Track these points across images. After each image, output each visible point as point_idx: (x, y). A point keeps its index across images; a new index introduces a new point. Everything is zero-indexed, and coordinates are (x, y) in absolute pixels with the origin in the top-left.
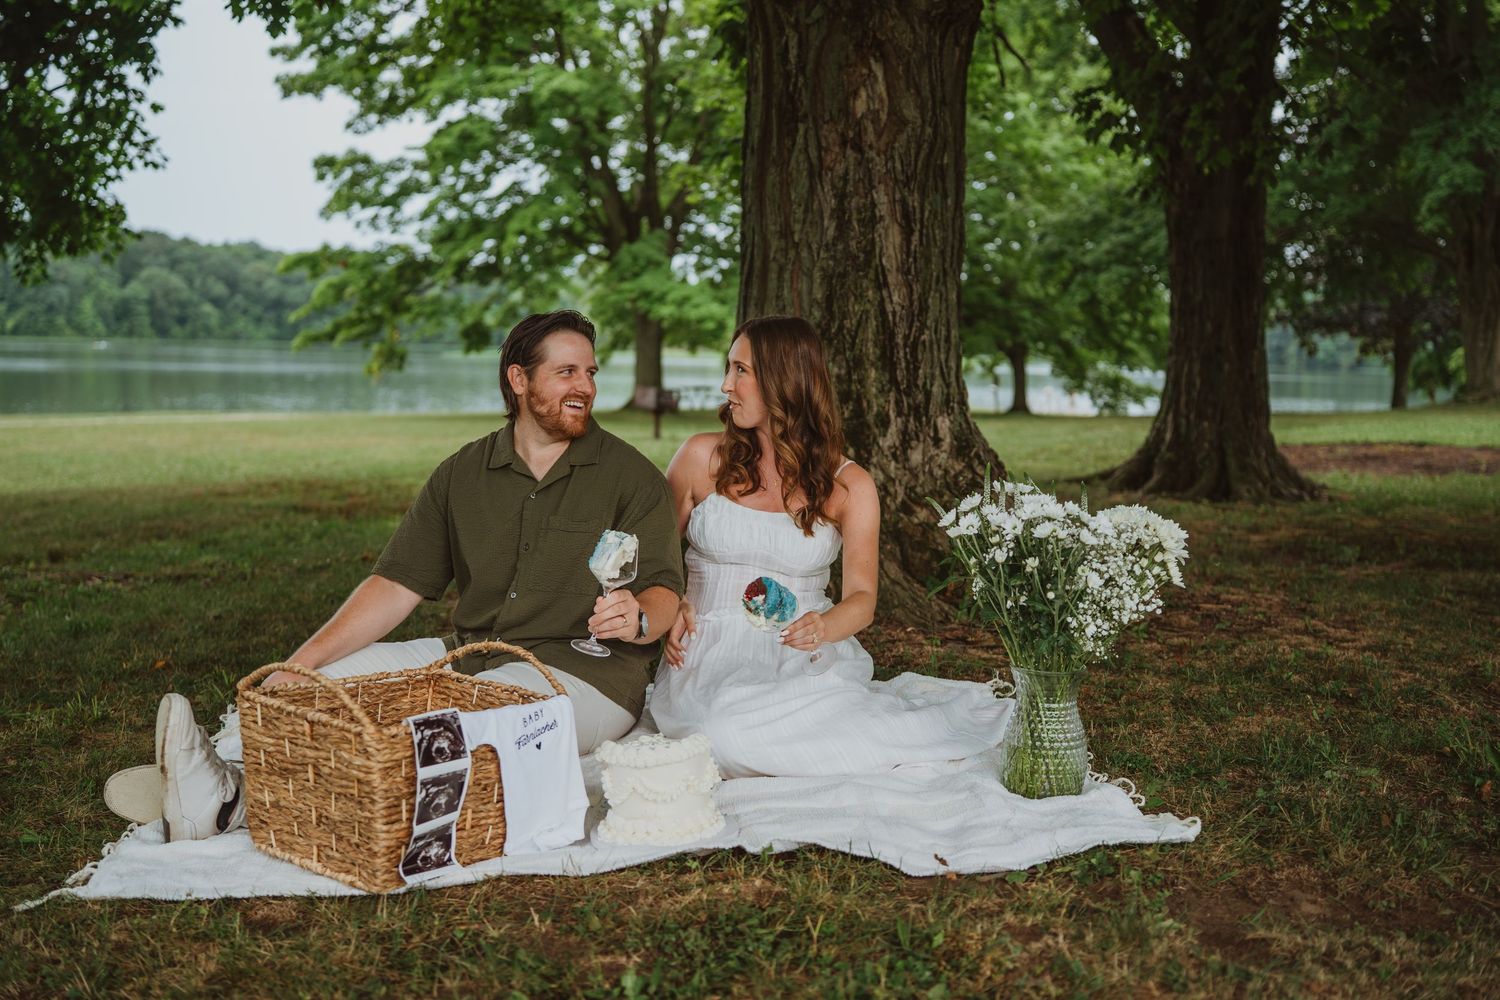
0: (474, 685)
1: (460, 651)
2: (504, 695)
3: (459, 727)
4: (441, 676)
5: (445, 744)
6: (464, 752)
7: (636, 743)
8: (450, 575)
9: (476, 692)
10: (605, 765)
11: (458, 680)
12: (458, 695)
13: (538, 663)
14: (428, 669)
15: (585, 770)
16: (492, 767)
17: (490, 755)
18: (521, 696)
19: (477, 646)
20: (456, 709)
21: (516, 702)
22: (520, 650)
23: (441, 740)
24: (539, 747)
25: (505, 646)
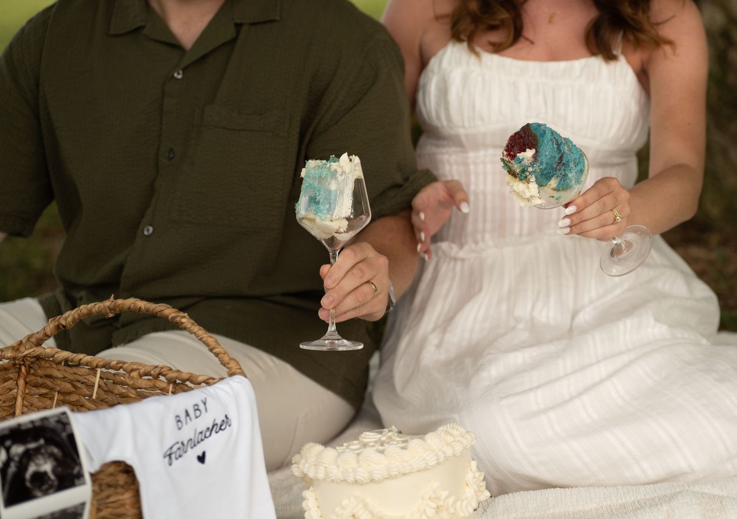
0: (93, 370)
1: (69, 317)
2: (144, 382)
3: (71, 437)
4: (38, 358)
5: (47, 467)
6: (80, 475)
7: (355, 445)
8: (47, 196)
9: (97, 380)
10: (307, 482)
11: (66, 362)
12: (68, 387)
13: (196, 328)
14: (16, 348)
15: (276, 491)
16: (127, 497)
17: (122, 479)
18: (172, 381)
19: (96, 307)
20: (65, 409)
21: (164, 392)
22: (168, 311)
23: (40, 460)
24: (202, 459)
25: (142, 304)
